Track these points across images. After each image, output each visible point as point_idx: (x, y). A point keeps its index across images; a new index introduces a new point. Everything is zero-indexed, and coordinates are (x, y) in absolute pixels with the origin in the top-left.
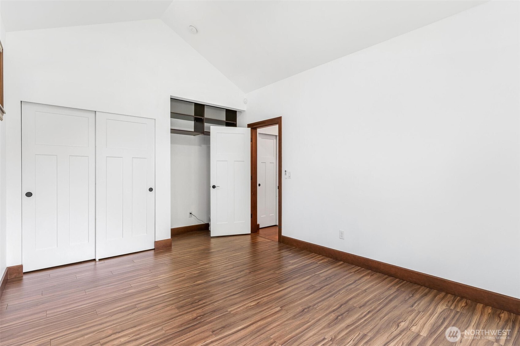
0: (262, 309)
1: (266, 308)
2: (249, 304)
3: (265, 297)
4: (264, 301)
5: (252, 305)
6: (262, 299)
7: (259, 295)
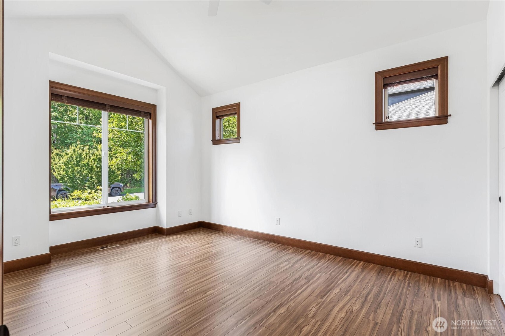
0: (202, 288)
1: (198, 290)
2: (214, 291)
3: (198, 300)
4: (199, 296)
5: (211, 291)
6: (201, 297)
7: (205, 301)
